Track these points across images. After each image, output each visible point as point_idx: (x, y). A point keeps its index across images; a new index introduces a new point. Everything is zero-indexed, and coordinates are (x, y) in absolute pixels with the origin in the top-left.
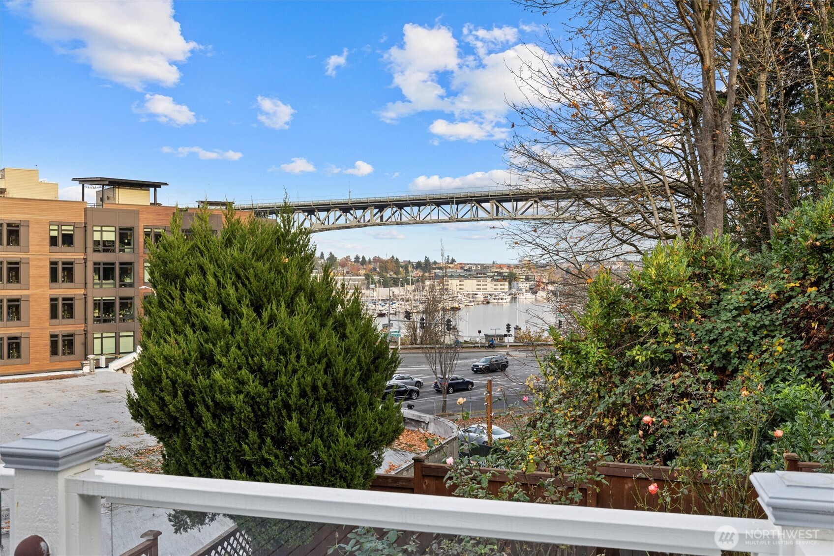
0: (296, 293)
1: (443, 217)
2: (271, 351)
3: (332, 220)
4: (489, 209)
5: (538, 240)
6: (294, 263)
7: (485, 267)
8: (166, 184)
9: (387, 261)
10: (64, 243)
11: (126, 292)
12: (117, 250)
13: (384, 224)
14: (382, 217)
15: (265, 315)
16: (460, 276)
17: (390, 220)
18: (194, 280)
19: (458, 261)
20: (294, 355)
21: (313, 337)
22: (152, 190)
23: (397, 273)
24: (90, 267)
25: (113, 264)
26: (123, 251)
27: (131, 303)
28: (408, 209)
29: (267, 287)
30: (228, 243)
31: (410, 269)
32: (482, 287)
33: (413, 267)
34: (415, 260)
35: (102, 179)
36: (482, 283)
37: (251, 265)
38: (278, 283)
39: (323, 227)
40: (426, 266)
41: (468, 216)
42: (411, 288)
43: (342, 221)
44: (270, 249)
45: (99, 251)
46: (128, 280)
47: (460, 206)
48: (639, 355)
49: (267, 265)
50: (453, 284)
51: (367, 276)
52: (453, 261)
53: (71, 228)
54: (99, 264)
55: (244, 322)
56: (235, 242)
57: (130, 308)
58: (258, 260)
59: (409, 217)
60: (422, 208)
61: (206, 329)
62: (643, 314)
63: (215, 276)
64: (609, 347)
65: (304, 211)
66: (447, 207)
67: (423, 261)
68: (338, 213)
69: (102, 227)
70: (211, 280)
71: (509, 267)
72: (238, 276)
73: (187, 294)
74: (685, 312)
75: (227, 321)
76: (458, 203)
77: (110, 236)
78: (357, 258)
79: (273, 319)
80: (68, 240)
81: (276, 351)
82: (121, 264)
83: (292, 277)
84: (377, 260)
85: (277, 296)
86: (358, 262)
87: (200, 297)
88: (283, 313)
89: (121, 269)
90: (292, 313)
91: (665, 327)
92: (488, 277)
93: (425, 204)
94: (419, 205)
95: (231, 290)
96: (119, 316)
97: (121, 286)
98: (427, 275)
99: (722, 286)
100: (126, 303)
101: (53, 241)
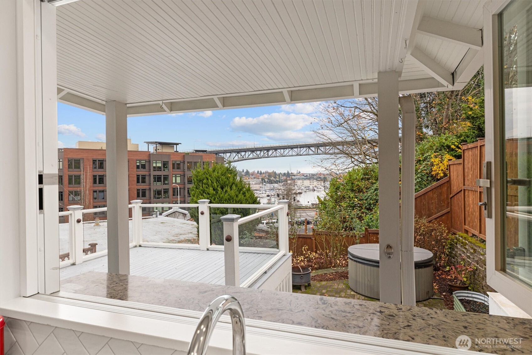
0: (232, 184)
1: (294, 154)
2: (226, 199)
3: (247, 156)
4: (314, 150)
5: (323, 165)
6: (232, 176)
7: (313, 175)
8: (181, 144)
9: (271, 173)
10: (142, 168)
11: (166, 187)
12: (162, 170)
13: (269, 157)
14: (268, 154)
15: (224, 190)
16: (303, 179)
17: (271, 155)
18: (205, 181)
19: (302, 172)
20: (232, 200)
21: (237, 196)
22: (175, 146)
23: (275, 178)
24: (152, 177)
25: (161, 176)
26: (164, 170)
27: (168, 191)
28: (279, 150)
29: (225, 183)
30: (214, 171)
31: (281, 176)
32: (312, 183)
33: (282, 175)
34: (283, 172)
35: (156, 142)
36: (312, 182)
37: (220, 177)
38: (227, 182)
39: (243, 159)
40: (288, 175)
41: (305, 153)
42: (281, 184)
43: (251, 156)
44: (225, 173)
45: (155, 171)
46: (166, 182)
47: (302, 149)
48: (344, 204)
49: (225, 177)
50: (299, 183)
51: (262, 179)
52: (300, 172)
53: (145, 162)
54: (155, 176)
55: (219, 192)
56: (216, 171)
57: (167, 193)
58: (222, 176)
59: (280, 154)
60: (285, 150)
61: (209, 194)
62: (346, 191)
63: (211, 180)
64: (336, 202)
65: (235, 152)
66: (296, 150)
67: (286, 172)
68: (250, 153)
69: (156, 161)
70: (210, 181)
71: (324, 175)
72: (217, 180)
73: (203, 185)
74: (360, 191)
75: (215, 192)
76: (300, 148)
77: (159, 165)
78: (258, 172)
79: (226, 191)
80: (144, 166)
81: (227, 199)
82: (164, 175)
83: (231, 180)
84: (266, 172)
85: (227, 185)
86: (258, 173)
87: (207, 186)
88: (229, 190)
89: (164, 178)
90: (231, 190)
91: (352, 195)
92: (315, 179)
93: (286, 149)
94: (284, 149)
95: (215, 184)
96: (163, 196)
97: (164, 184)
98: (288, 178)
99: (374, 181)
100: (166, 191)
101: (138, 167)
